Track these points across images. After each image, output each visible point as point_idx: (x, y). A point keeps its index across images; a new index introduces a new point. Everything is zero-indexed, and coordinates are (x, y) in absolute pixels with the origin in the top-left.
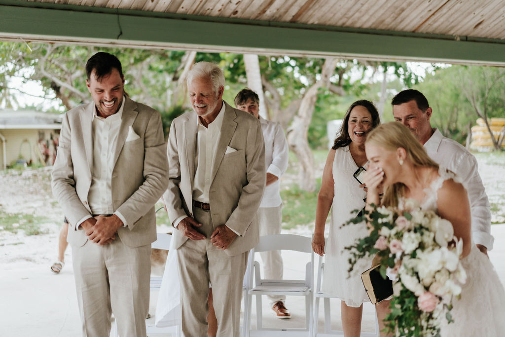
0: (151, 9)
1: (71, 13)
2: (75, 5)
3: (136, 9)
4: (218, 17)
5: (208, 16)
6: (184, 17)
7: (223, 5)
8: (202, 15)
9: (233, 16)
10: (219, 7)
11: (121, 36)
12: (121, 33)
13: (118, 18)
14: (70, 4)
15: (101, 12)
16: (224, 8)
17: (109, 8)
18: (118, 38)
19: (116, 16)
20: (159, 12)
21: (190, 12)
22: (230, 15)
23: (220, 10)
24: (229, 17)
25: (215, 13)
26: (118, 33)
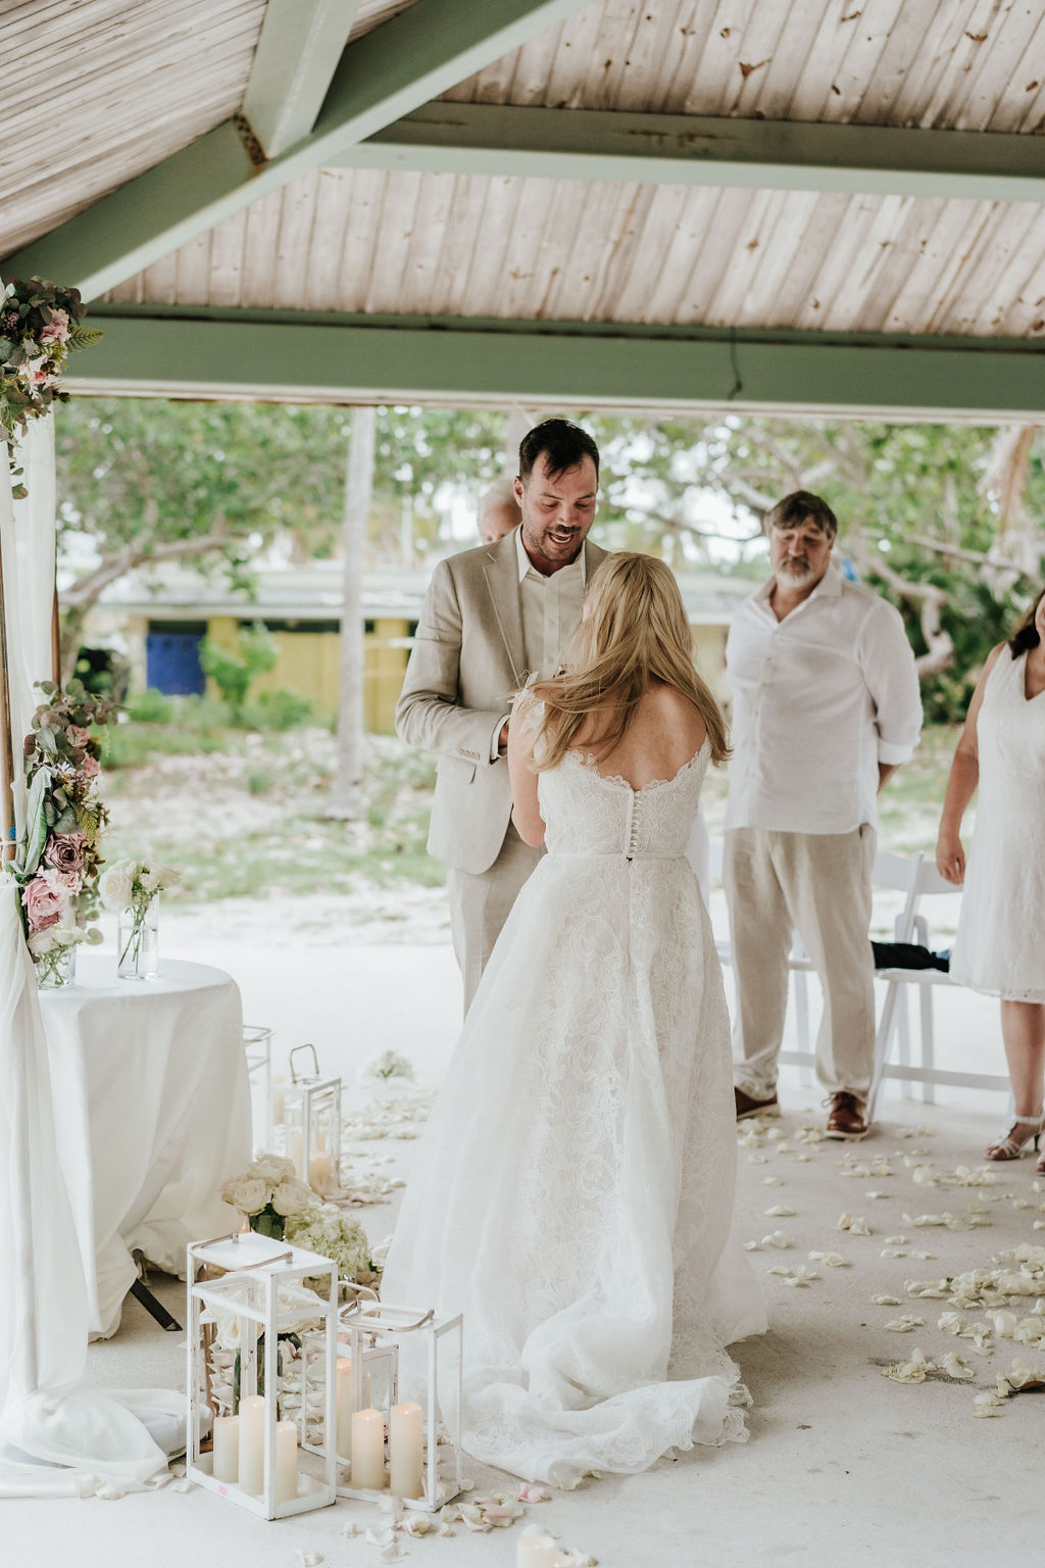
0: (816, 324)
1: (620, 342)
2: (631, 323)
3: (780, 327)
4: (994, 338)
5: (966, 336)
6: (903, 342)
7: (1001, 309)
8: (950, 334)
9: (1033, 334)
10: (990, 313)
11: (738, 395)
12: (739, 386)
13: (733, 352)
14: (620, 323)
15: (691, 338)
16: (1008, 316)
17: (711, 327)
18: (731, 397)
19: (726, 347)
20: (837, 333)
21: (918, 327)
22: (1027, 332)
23: (996, 322)
24: (1024, 338)
25: (985, 327)
26: (730, 385)
